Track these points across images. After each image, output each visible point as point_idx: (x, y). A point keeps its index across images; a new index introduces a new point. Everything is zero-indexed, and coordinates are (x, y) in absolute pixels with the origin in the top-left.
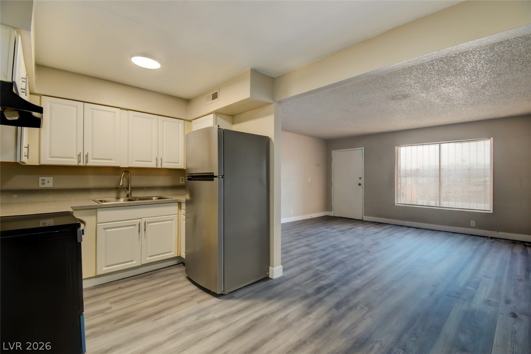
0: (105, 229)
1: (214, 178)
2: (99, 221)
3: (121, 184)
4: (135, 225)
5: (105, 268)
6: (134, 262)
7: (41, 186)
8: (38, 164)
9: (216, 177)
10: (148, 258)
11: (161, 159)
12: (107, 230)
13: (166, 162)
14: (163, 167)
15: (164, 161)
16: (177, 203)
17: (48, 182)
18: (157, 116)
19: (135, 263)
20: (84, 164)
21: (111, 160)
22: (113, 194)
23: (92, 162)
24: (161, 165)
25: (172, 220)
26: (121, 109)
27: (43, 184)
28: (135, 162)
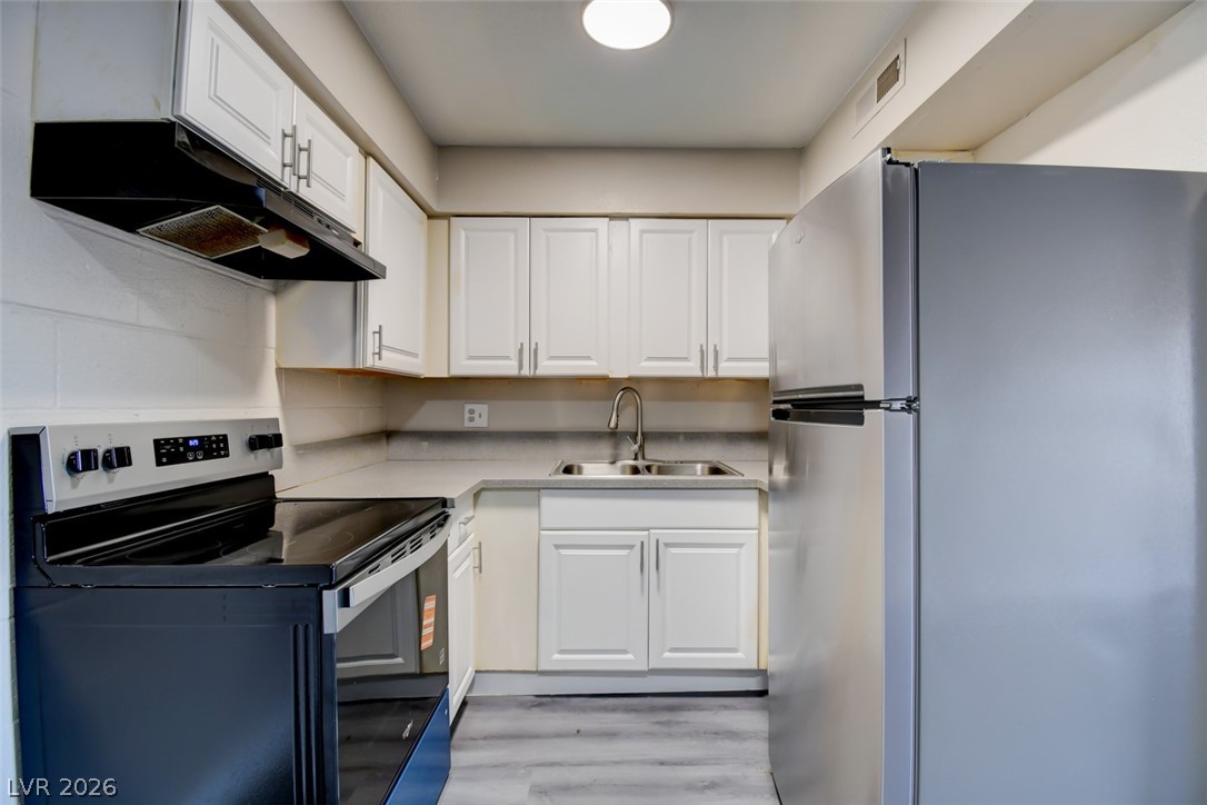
0: (557, 547)
1: (867, 412)
2: (544, 525)
3: (612, 425)
4: (631, 547)
5: (557, 656)
6: (630, 656)
7: (468, 425)
8: (446, 376)
9: (875, 404)
10: (667, 655)
11: (716, 352)
12: (564, 552)
13: (729, 359)
14: (722, 374)
15: (724, 355)
16: (756, 492)
17: (480, 416)
18: (705, 221)
19: (629, 660)
20: (532, 373)
21: (588, 358)
22: (605, 449)
23: (547, 368)
24: (716, 368)
25: (740, 546)
26: (612, 217)
27: (472, 420)
28: (644, 364)
